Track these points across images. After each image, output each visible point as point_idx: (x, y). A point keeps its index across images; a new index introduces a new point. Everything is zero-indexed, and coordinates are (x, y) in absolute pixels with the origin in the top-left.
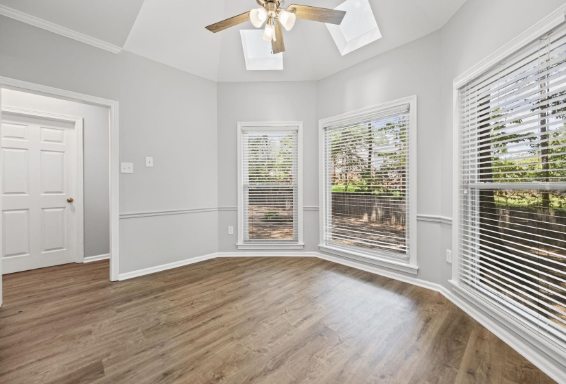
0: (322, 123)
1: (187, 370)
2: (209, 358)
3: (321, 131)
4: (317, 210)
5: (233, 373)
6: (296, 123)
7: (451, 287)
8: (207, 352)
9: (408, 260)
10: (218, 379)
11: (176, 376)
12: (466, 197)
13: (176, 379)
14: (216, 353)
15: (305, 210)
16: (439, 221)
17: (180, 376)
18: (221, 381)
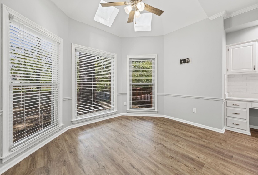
1: (173, 168)
2: (163, 162)
5: (168, 154)
7: (127, 112)
8: (161, 164)
10: (172, 157)
11: (178, 171)
13: (179, 171)
14: (160, 160)
17: (177, 170)
18: (173, 156)
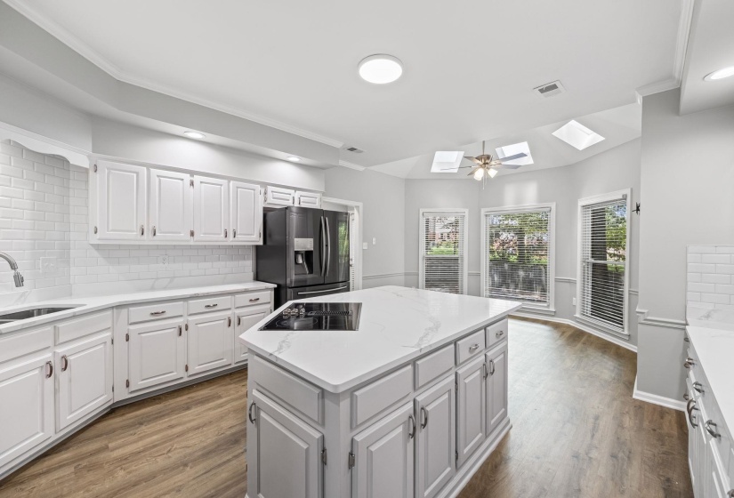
0: (483, 211)
3: (483, 218)
4: (479, 275)
6: (463, 210)
7: (575, 319)
9: (548, 306)
12: (584, 267)
15: (469, 275)
16: (569, 281)
